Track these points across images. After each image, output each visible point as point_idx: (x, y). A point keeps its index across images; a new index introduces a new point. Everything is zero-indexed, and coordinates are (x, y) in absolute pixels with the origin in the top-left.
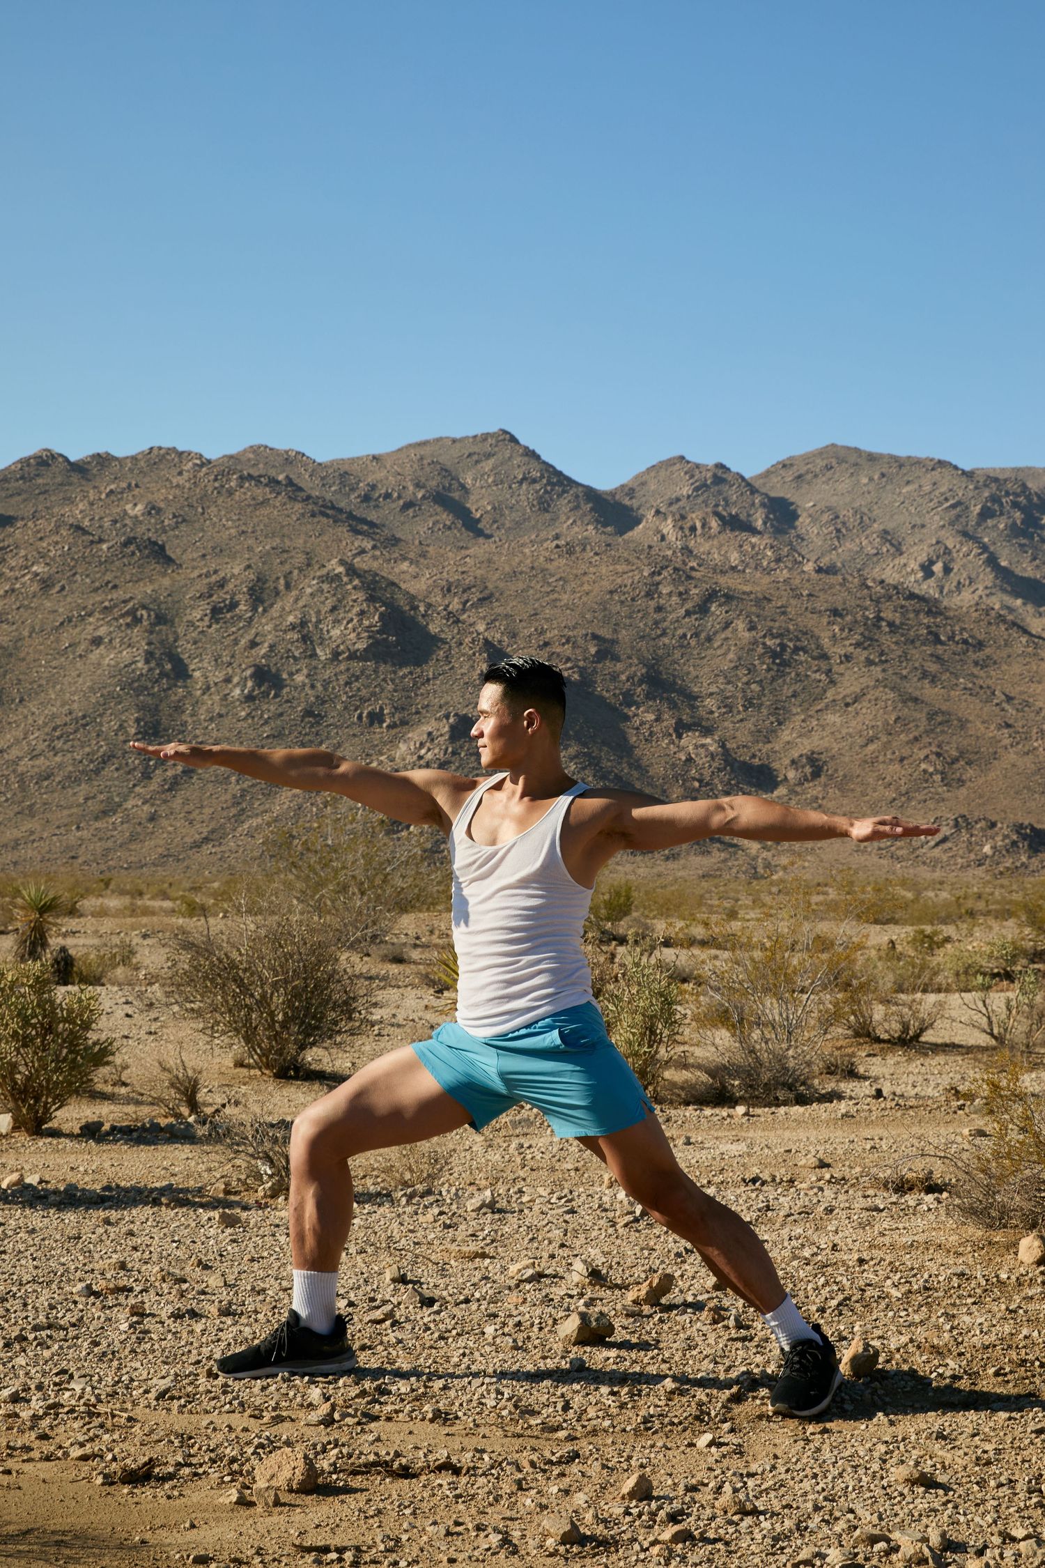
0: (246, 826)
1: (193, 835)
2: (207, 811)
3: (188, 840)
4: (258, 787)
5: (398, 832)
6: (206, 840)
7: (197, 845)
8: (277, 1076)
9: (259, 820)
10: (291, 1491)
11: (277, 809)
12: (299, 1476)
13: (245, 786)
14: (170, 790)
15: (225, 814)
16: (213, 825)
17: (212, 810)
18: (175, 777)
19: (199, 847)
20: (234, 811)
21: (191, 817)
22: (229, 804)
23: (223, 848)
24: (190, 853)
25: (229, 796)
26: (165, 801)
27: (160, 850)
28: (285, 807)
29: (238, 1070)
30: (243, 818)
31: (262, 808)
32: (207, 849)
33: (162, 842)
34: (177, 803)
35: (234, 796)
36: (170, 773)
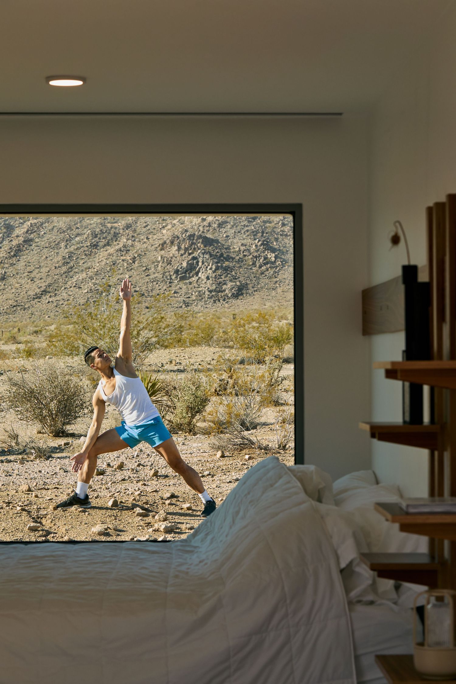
0: (75, 279)
1: (34, 289)
2: (44, 270)
3: (31, 293)
4: (82, 250)
5: (190, 277)
6: (45, 292)
7: (38, 297)
8: (55, 436)
9: (84, 275)
10: (26, 491)
11: (97, 266)
12: (27, 489)
13: (72, 249)
14: (15, 255)
15: (57, 271)
16: (49, 280)
17: (48, 269)
18: (18, 246)
19: (40, 298)
20: (64, 269)
21: (32, 275)
22: (60, 264)
23: (58, 298)
24: (33, 302)
25: (60, 258)
26: (12, 265)
27: (11, 302)
28: (103, 263)
29: (39, 435)
30: (71, 274)
31: (85, 265)
32: (45, 299)
33: (11, 296)
34: (21, 265)
35: (64, 258)
36: (14, 243)
